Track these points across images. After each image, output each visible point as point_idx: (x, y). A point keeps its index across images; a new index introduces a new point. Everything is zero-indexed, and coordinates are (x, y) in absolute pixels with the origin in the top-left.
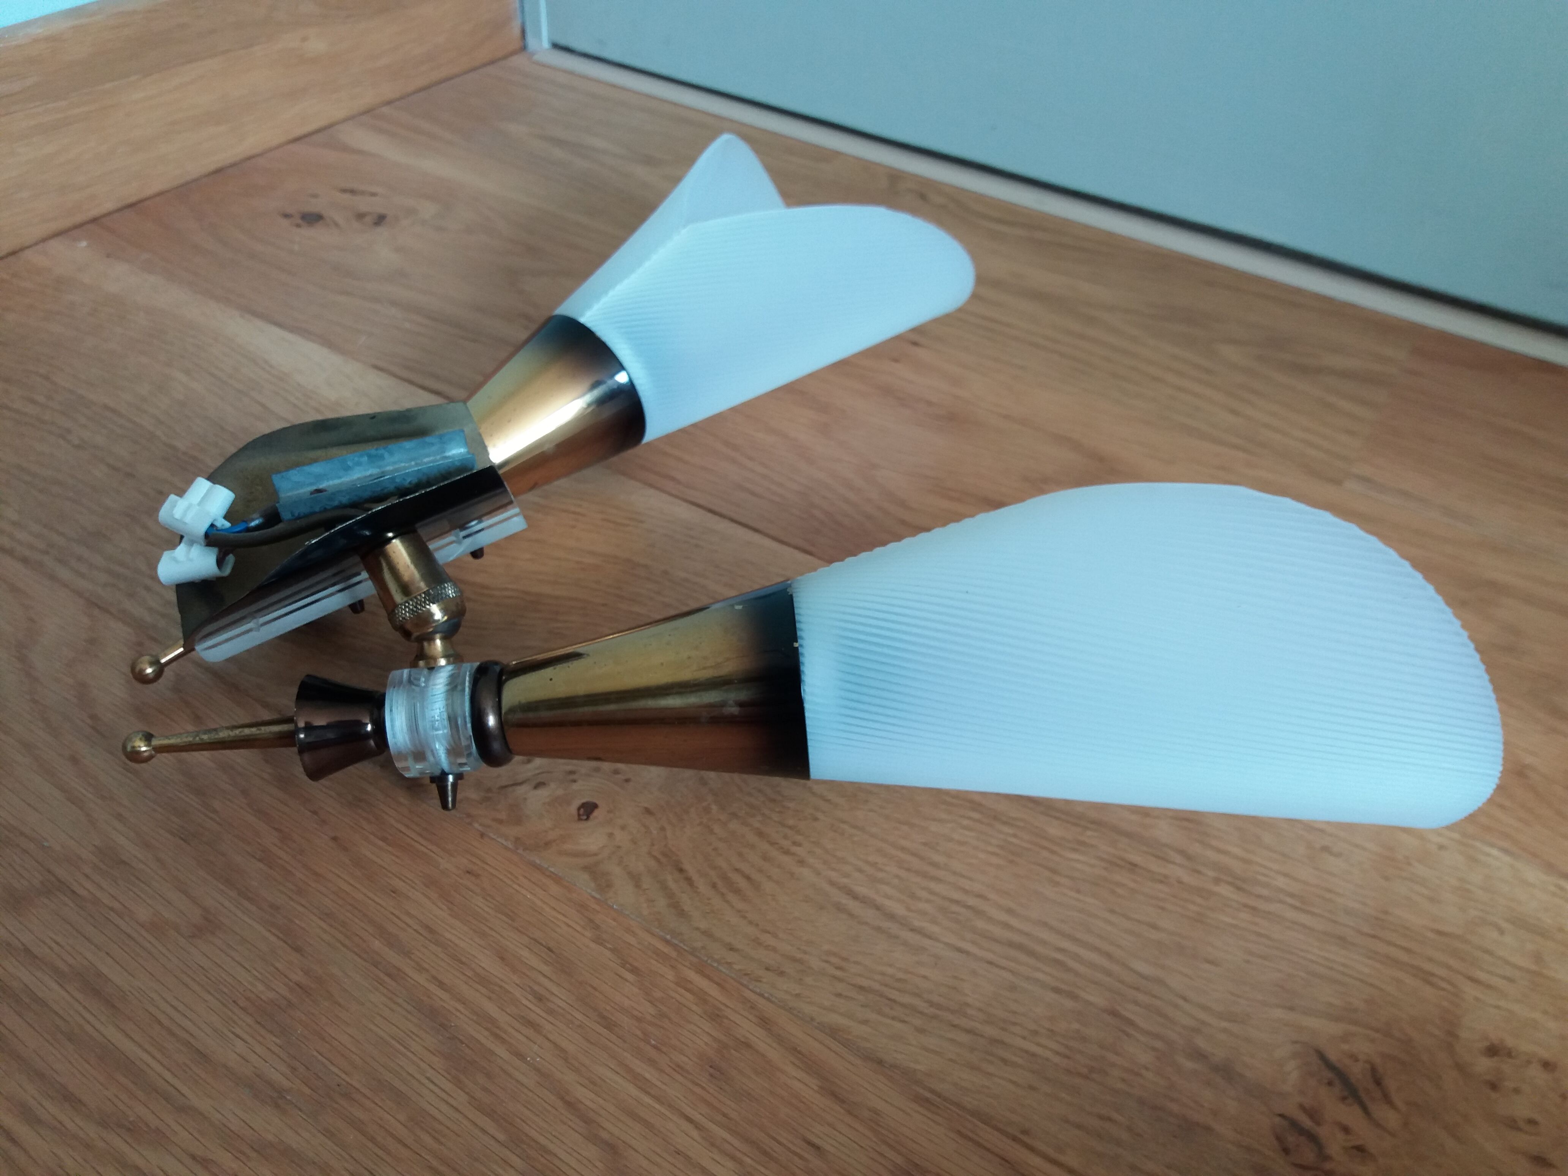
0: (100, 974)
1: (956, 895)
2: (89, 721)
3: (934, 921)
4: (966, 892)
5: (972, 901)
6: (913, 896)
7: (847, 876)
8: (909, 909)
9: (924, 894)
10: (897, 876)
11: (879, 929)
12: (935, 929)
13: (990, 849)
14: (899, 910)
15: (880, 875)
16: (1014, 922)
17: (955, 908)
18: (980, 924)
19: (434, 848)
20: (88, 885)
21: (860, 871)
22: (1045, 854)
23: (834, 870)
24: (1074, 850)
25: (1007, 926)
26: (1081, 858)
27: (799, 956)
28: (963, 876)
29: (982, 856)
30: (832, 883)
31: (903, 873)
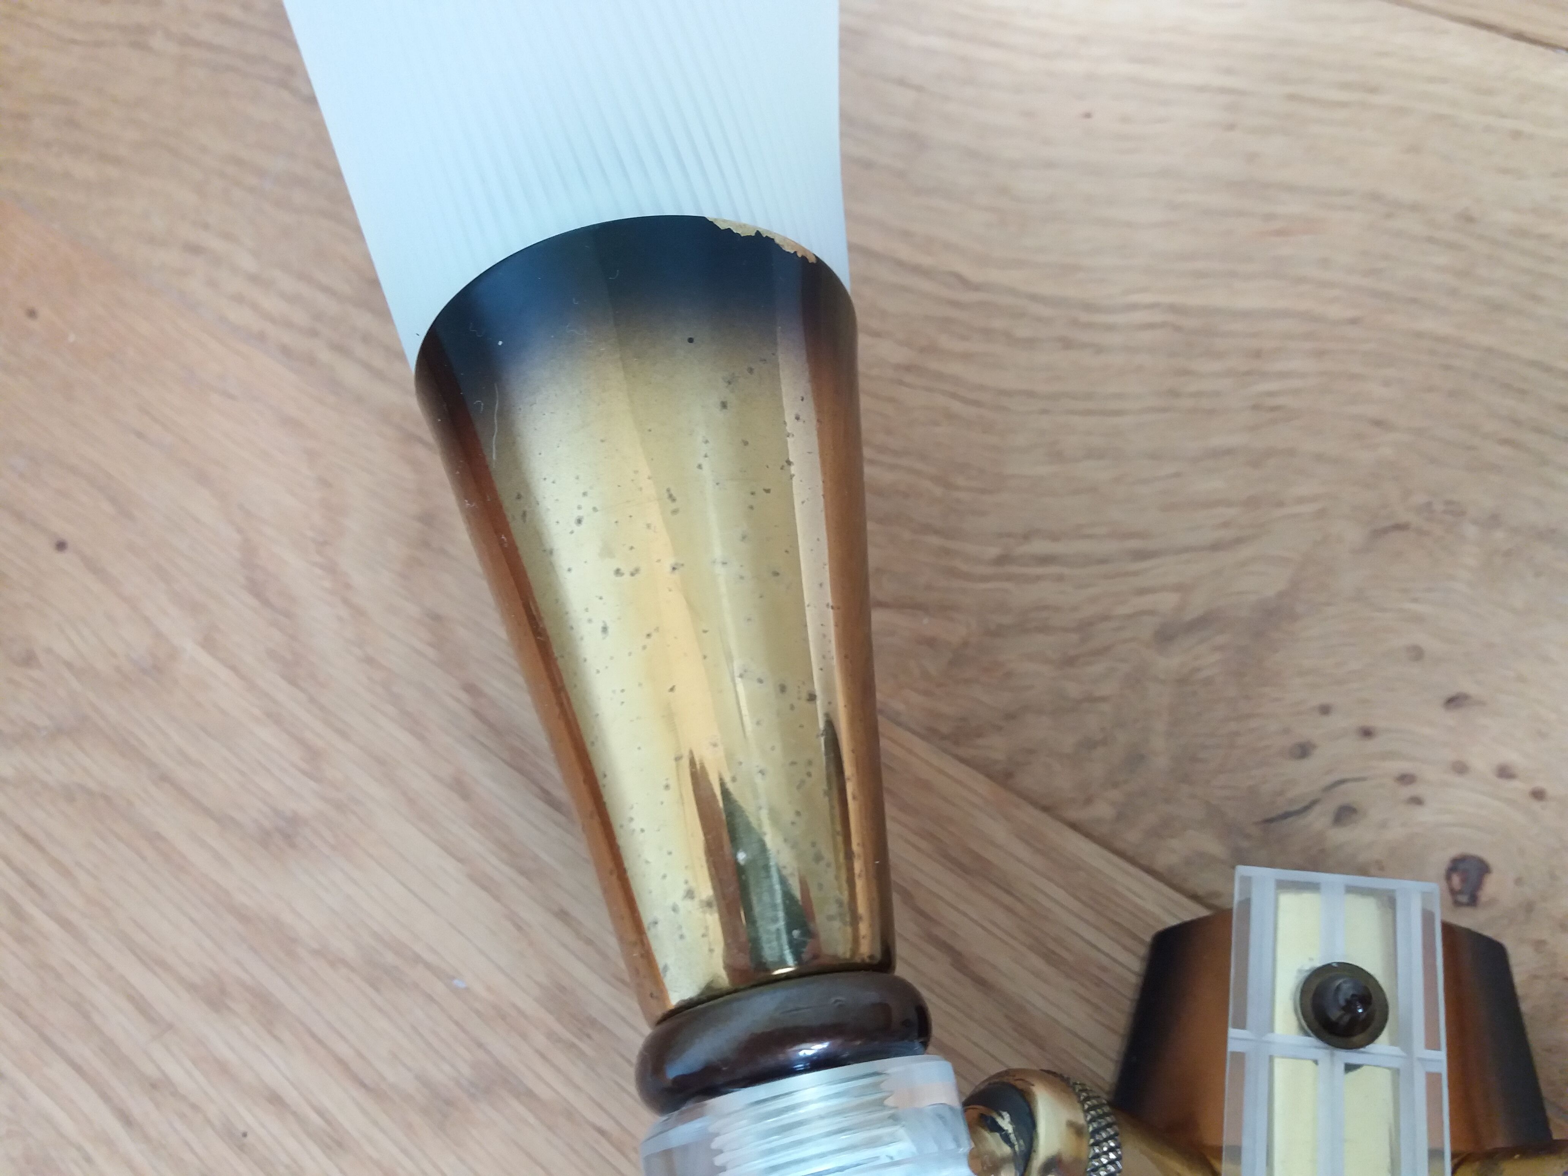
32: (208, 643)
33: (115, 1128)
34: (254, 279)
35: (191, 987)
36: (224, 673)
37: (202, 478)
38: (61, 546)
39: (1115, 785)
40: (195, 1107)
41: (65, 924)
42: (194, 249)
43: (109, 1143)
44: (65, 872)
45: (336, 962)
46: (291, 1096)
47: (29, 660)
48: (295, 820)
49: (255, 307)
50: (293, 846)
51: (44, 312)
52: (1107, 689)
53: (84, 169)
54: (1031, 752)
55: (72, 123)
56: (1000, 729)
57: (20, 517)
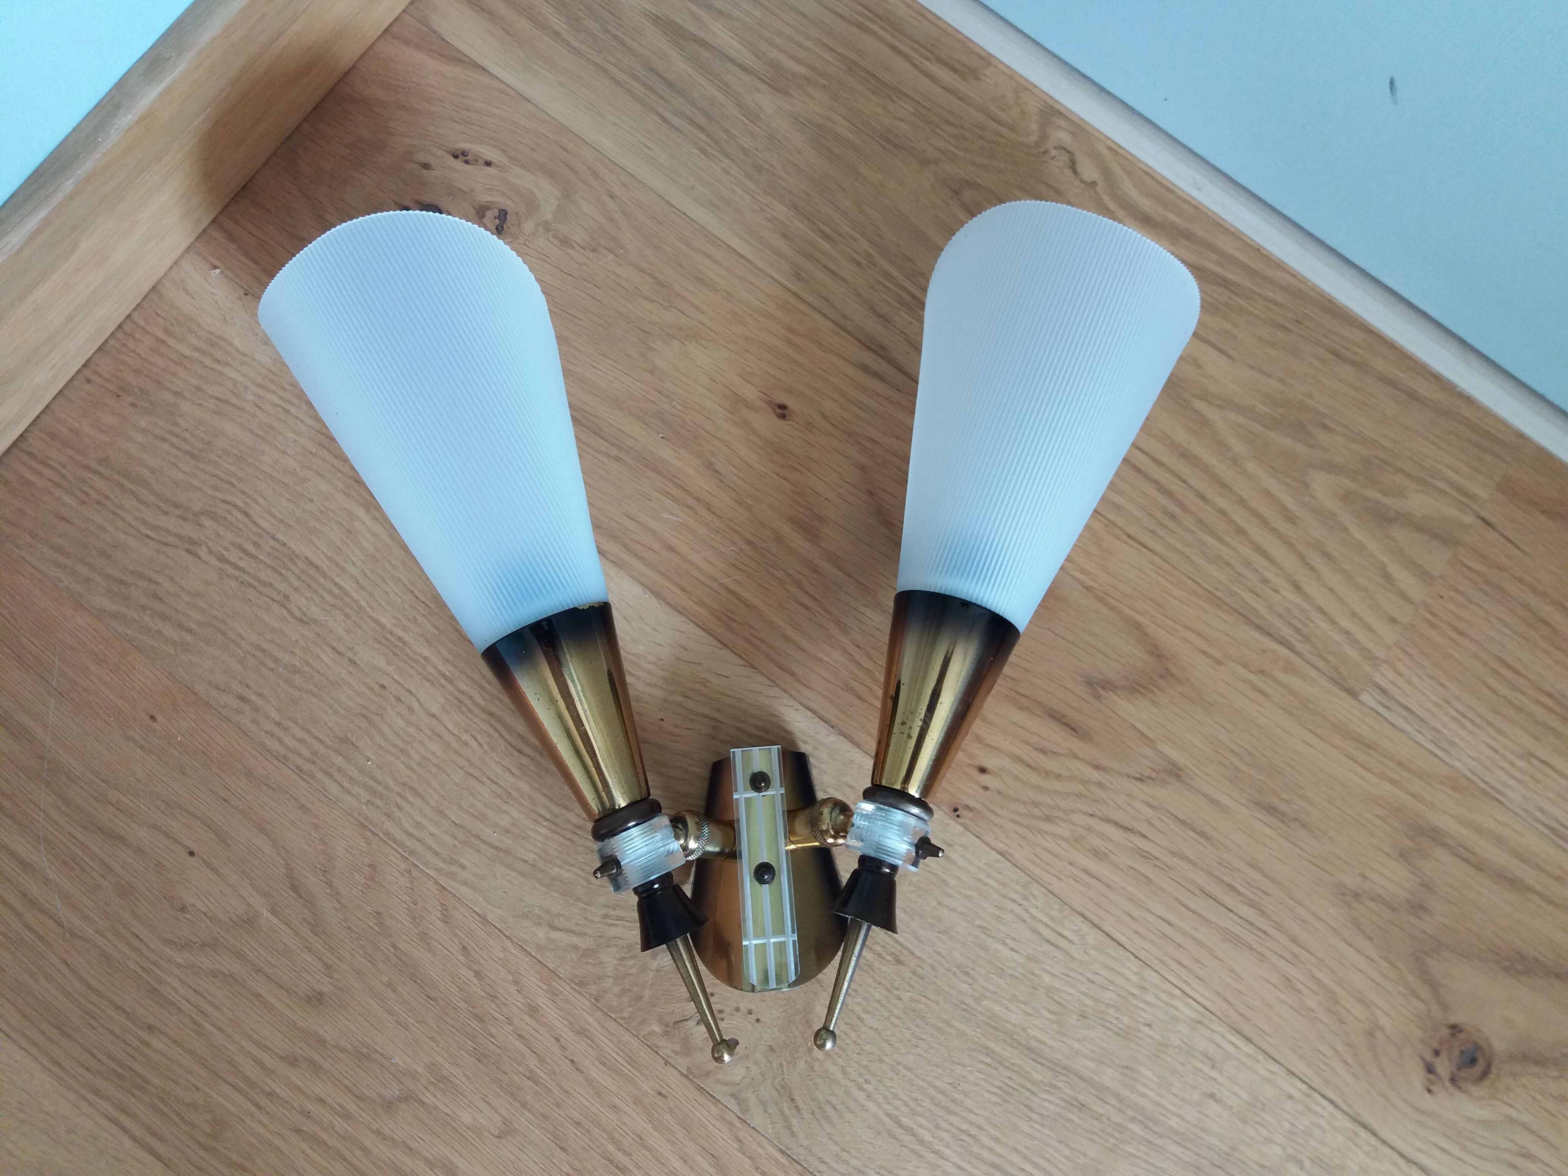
0: (452, 1163)
1: (965, 1127)
2: (392, 950)
3: (948, 1146)
4: (971, 1123)
5: (973, 1131)
6: (938, 1127)
7: (897, 1109)
8: (934, 1137)
9: (944, 1125)
10: (930, 1110)
11: (913, 1151)
12: (947, 1152)
13: (994, 1090)
14: (928, 1137)
15: (919, 1109)
16: (998, 1148)
17: (963, 1137)
18: (976, 1149)
19: (637, 1073)
20: (428, 1095)
21: (907, 1105)
22: (1027, 1094)
23: (889, 1103)
24: (1047, 1092)
25: (991, 1150)
26: (1051, 1098)
27: (862, 1169)
28: (972, 1112)
29: (986, 1095)
30: (888, 1115)
31: (933, 1108)
32: (274, 912)
33: (254, 1109)
34: (278, 724)
35: (281, 1058)
36: (284, 927)
37: (263, 831)
38: (192, 854)
39: (631, 1006)
40: (287, 1102)
41: (221, 1030)
42: (243, 699)
43: (252, 1115)
44: (217, 1008)
45: (343, 1050)
46: (329, 1100)
47: (183, 909)
48: (321, 994)
49: (281, 742)
50: (321, 1004)
51: (160, 718)
52: (634, 971)
53: (169, 631)
54: (605, 992)
55: (156, 597)
56: (595, 982)
57: (166, 835)
